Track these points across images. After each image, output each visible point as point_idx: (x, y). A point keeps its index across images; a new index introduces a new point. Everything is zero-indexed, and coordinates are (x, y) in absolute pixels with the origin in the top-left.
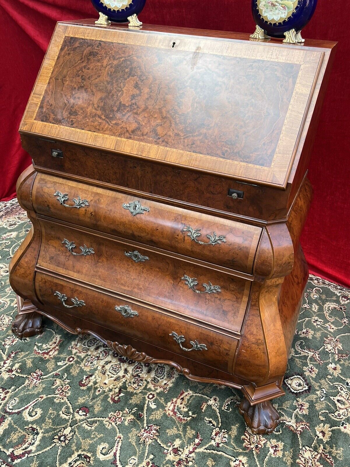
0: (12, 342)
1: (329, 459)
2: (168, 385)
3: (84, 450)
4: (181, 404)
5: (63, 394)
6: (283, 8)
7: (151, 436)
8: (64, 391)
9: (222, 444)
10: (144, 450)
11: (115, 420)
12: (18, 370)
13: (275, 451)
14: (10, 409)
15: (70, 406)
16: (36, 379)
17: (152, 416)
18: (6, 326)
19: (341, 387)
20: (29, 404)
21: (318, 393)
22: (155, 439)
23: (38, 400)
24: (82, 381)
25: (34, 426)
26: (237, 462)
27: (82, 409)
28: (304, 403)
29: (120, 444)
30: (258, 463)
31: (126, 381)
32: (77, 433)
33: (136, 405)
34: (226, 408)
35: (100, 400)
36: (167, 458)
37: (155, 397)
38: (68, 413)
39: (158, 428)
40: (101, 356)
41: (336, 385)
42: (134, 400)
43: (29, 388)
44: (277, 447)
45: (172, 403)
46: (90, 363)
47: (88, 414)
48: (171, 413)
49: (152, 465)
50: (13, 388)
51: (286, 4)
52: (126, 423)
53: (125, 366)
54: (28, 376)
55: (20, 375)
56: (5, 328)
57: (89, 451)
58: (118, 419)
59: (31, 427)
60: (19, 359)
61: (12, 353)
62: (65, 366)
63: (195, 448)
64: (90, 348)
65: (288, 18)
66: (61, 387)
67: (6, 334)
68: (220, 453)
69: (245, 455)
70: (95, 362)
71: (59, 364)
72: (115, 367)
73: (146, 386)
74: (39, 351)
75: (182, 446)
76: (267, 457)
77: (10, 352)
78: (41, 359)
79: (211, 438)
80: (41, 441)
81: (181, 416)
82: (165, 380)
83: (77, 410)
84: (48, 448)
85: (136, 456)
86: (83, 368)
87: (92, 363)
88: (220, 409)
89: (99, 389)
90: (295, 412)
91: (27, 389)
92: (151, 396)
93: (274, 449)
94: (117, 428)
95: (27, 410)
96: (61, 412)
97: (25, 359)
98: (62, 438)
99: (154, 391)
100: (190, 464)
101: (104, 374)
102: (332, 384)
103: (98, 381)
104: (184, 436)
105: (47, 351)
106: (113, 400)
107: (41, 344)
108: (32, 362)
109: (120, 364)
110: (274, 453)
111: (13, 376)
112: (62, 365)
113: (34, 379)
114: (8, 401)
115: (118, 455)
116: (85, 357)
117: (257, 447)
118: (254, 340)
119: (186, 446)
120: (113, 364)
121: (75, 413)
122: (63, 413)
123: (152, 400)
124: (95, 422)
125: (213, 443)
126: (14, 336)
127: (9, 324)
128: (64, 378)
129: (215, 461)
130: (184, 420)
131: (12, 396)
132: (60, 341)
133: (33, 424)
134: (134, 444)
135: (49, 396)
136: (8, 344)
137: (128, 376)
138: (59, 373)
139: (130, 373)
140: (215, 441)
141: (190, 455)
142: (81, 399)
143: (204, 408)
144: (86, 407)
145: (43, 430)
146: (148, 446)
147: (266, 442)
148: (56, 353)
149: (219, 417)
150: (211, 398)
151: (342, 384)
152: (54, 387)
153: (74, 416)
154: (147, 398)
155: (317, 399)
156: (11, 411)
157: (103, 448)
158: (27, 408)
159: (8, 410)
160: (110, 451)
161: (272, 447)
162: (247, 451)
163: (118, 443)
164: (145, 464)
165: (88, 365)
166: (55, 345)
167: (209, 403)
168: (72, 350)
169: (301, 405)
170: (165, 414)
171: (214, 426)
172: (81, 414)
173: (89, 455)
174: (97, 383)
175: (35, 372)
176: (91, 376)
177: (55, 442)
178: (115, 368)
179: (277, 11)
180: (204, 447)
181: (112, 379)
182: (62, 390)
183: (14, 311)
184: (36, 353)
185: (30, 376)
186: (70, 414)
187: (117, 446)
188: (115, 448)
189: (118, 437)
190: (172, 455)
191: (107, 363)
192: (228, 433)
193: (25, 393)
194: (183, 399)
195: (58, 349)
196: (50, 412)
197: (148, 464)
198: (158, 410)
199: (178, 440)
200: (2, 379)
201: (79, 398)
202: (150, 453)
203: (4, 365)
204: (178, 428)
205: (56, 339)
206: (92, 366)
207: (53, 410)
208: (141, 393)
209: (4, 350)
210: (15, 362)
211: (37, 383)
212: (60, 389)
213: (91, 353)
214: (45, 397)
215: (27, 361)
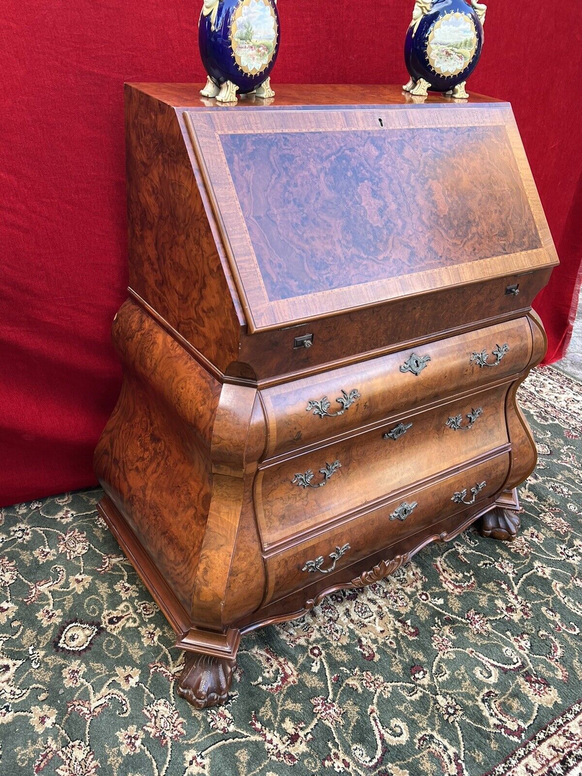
0: (224, 719)
1: (555, 510)
2: (417, 573)
3: (478, 694)
4: (450, 575)
5: (377, 684)
6: (459, 57)
7: (481, 622)
9: (515, 570)
10: (497, 636)
11: (444, 645)
12: (300, 726)
13: (537, 537)
14: (371, 761)
15: (400, 683)
16: (330, 708)
17: (453, 608)
18: (176, 715)
20: (376, 733)
22: (487, 620)
23: (374, 717)
24: (363, 655)
25: (419, 736)
26: (539, 570)
27: (413, 672)
29: (480, 655)
30: (545, 557)
31: (388, 608)
32: (450, 692)
33: (432, 616)
34: (473, 543)
35: (407, 648)
36: (516, 621)
37: (428, 594)
38: (412, 691)
39: (474, 612)
40: (330, 615)
42: (423, 615)
43: (342, 724)
44: (533, 534)
45: (445, 583)
46: (335, 633)
47: (425, 670)
48: (459, 590)
49: (519, 638)
50: (330, 745)
51: (463, 53)
52: (453, 637)
53: (363, 597)
54: (318, 718)
55: (312, 726)
56: (181, 719)
57: (481, 689)
59: (420, 740)
60: (272, 718)
61: (253, 724)
62: (325, 664)
63: (513, 593)
64: (306, 621)
65: (464, 69)
66: (364, 682)
67: (198, 721)
68: (524, 577)
69: (533, 560)
71: (315, 668)
72: (359, 609)
73: (406, 594)
74: (275, 685)
75: (506, 601)
76: (541, 547)
77: (248, 728)
78: (294, 688)
79: (505, 574)
80: (444, 737)
81: (466, 583)
82: (407, 572)
83: (412, 678)
84: (459, 732)
85: (503, 647)
86: (340, 644)
87: (337, 631)
88: (471, 548)
89: (388, 642)
91: (341, 727)
92: (424, 597)
93: (534, 536)
94: (457, 649)
95: (387, 737)
96: (408, 698)
97: (280, 709)
98: (451, 711)
99: (417, 590)
100: (529, 605)
101: (365, 626)
103: (373, 637)
104: (493, 593)
105: (283, 675)
106: (411, 634)
107: (260, 678)
108: (295, 701)
109: (357, 602)
110: (539, 540)
111: (310, 736)
112: (319, 667)
113: (328, 712)
114: (353, 759)
115: (495, 663)
116: (322, 635)
117: (527, 547)
119: (508, 598)
120: (353, 609)
121: (418, 682)
122: (411, 696)
123: (430, 598)
124: (439, 667)
125: (511, 576)
126: (209, 711)
127: (174, 709)
128: (348, 672)
129: (533, 586)
130: (472, 583)
131: (345, 751)
132: (267, 651)
133: (415, 737)
134: (486, 642)
135: (375, 701)
136: (226, 726)
137: (381, 602)
138: (335, 675)
139: (378, 599)
140: (509, 573)
141: (520, 600)
142: (394, 668)
143: (465, 559)
144: (412, 667)
145: (429, 729)
146: (493, 630)
147: (524, 538)
148: (290, 664)
149: (482, 554)
150: (455, 547)
152: (360, 690)
153: (423, 686)
154: (425, 602)
156: (375, 761)
157: (481, 674)
158: (382, 735)
159: (371, 764)
160: (488, 669)
161: (532, 537)
162: (530, 556)
163: (478, 657)
164: (515, 643)
165: (339, 637)
166: (273, 659)
167: (461, 553)
168: (297, 643)
170: (456, 596)
171: (492, 564)
172: (422, 677)
173: (486, 690)
174: (376, 639)
175: (315, 706)
176: (360, 641)
177: (454, 721)
178: (362, 610)
179: (453, 62)
180: (514, 585)
181: (377, 620)
182: (372, 682)
183: (147, 690)
184: (277, 689)
185: (319, 716)
186: (416, 689)
187: (483, 659)
188: (484, 662)
189: (471, 653)
190: (513, 614)
191: (347, 613)
192: (504, 559)
193: (350, 732)
194: (444, 570)
195: (284, 661)
196: (402, 708)
197: (517, 641)
198: (448, 599)
199: (496, 602)
200: (304, 755)
201: (392, 669)
202: (504, 633)
203: (274, 743)
204: (481, 594)
205: (261, 655)
206: (344, 633)
207: (402, 705)
208: (414, 603)
209: (235, 735)
210: (276, 725)
211: (337, 710)
212: (368, 685)
213: (318, 624)
214: (375, 707)
215: (288, 707)
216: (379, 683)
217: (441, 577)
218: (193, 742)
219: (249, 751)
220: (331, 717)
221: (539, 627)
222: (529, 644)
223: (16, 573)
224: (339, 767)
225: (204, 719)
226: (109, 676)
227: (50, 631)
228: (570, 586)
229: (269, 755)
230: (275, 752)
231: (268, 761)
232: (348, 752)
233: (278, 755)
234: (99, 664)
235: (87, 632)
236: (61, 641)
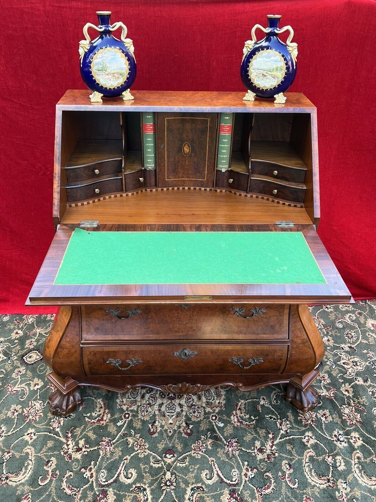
0: (59, 424)
1: (360, 407)
2: (221, 403)
3: (193, 484)
4: (241, 413)
5: (142, 448)
6: (273, 77)
7: (235, 448)
8: (141, 445)
9: (289, 430)
10: (237, 461)
11: (199, 449)
12: (86, 446)
13: (326, 418)
14: (104, 482)
15: (155, 454)
16: (109, 446)
17: (225, 432)
18: (41, 411)
19: (340, 352)
20: (119, 470)
21: (328, 363)
22: (240, 449)
23: (124, 462)
24: (150, 430)
25: (138, 485)
26: (307, 438)
27: (167, 453)
28: (324, 374)
29: (216, 465)
30: (320, 432)
31: (186, 413)
32: (177, 474)
33: (208, 430)
34: (275, 402)
35: (176, 439)
36: (258, 459)
37: (218, 417)
38: (157, 461)
39: (236, 440)
40: (151, 402)
41: (336, 353)
42: (203, 427)
43: (107, 457)
44: (325, 415)
45: (234, 416)
46: (145, 412)
47: (175, 455)
48: (239, 424)
49: (250, 469)
50: (92, 463)
51: (276, 75)
52: (210, 447)
53: (177, 401)
54: (99, 447)
55: (92, 449)
56: (42, 413)
57: (197, 482)
58: (201, 447)
59: (136, 487)
60: (78, 435)
61: (68, 433)
62: (126, 424)
63: (273, 442)
64: (136, 399)
65: (278, 85)
66: (136, 443)
67: (47, 419)
68: (291, 437)
69: (308, 430)
70: (150, 409)
71: (119, 424)
72: (169, 406)
73: (205, 411)
74: (93, 421)
75: (263, 445)
76: (323, 425)
77: (65, 434)
78: (100, 427)
79: (279, 429)
80: (151, 494)
81: (247, 423)
82: (217, 399)
83: (164, 455)
84: (162, 497)
85: (234, 468)
86: (142, 418)
87: (147, 411)
88: (271, 405)
89: (169, 430)
90: (322, 384)
91: (106, 458)
92: (214, 418)
93: (324, 417)
94: (205, 455)
95: (122, 475)
96: (152, 464)
97: (85, 433)
98: (168, 483)
99: (214, 412)
100: (277, 454)
101: (164, 416)
102: (333, 353)
103: (163, 424)
104: (259, 436)
105: (100, 418)
106: (187, 433)
107: (89, 414)
108: (94, 433)
109: (172, 402)
110: (326, 420)
111: (86, 453)
112: (122, 424)
113: (106, 447)
114: (97, 476)
115: (221, 475)
116: (138, 409)
117: (312, 421)
118: (300, 341)
119: (266, 444)
120: (166, 404)
121: (165, 459)
122: (154, 464)
123: (217, 420)
124: (185, 458)
125: (282, 432)
126: (56, 417)
127: (43, 408)
128: (133, 434)
129: (292, 445)
130: (251, 424)
131: (97, 470)
132: (104, 404)
133: (135, 484)
134: (227, 460)
135: (132, 455)
136: (57, 427)
137: (185, 408)
138: (126, 432)
139: (185, 406)
140: (283, 430)
141: (273, 448)
142: (159, 445)
143: (260, 409)
144: (169, 450)
145: (147, 485)
146: (238, 456)
147: (316, 414)
148: (109, 416)
149: (275, 411)
150: (260, 399)
151: (339, 350)
152: (130, 446)
153: (165, 463)
154: (212, 421)
155: (330, 368)
156: (106, 483)
157: (206, 475)
158: (120, 473)
159: (103, 484)
160: (212, 475)
161: (322, 416)
162: (308, 427)
163: (214, 465)
164: (245, 470)
165: (145, 415)
166: (103, 409)
167: (261, 404)
168: (122, 407)
169: (323, 377)
170: (234, 427)
171: (275, 419)
172: (170, 457)
173: (199, 485)
174: (164, 426)
175: (103, 441)
176: (155, 422)
177: (165, 489)
178: (171, 407)
179: (268, 80)
180: (278, 438)
181: (174, 417)
182: (139, 445)
183: (39, 394)
184: (91, 423)
185: (100, 447)
186: (160, 462)
187: (216, 468)
188: (214, 470)
189: (211, 461)
190: (260, 454)
191: (161, 405)
192: (288, 420)
193: (108, 463)
194: (240, 409)
195: (108, 412)
196: (143, 467)
197: (247, 470)
198: (227, 426)
199: (256, 442)
200: (77, 460)
201: (158, 445)
202: (243, 461)
203: (69, 447)
204: (251, 433)
205: (100, 404)
206: (150, 414)
207: (144, 465)
208: (204, 418)
209: (57, 434)
210: (77, 439)
211: (111, 449)
212: (137, 445)
213: (141, 403)
214: (129, 458)
215: (89, 434)
216: (143, 447)
217: (234, 412)
218: (37, 426)
219: (55, 443)
220: (105, 450)
221: (270, 470)
222: (253, 476)
223: (35, 320)
224: (86, 475)
225: (50, 419)
226: (30, 380)
227: (25, 350)
228: (320, 458)
229: (61, 451)
230: (66, 451)
231: (58, 453)
232: (98, 472)
233: (65, 453)
234: (31, 373)
235: (38, 357)
236: (26, 356)
